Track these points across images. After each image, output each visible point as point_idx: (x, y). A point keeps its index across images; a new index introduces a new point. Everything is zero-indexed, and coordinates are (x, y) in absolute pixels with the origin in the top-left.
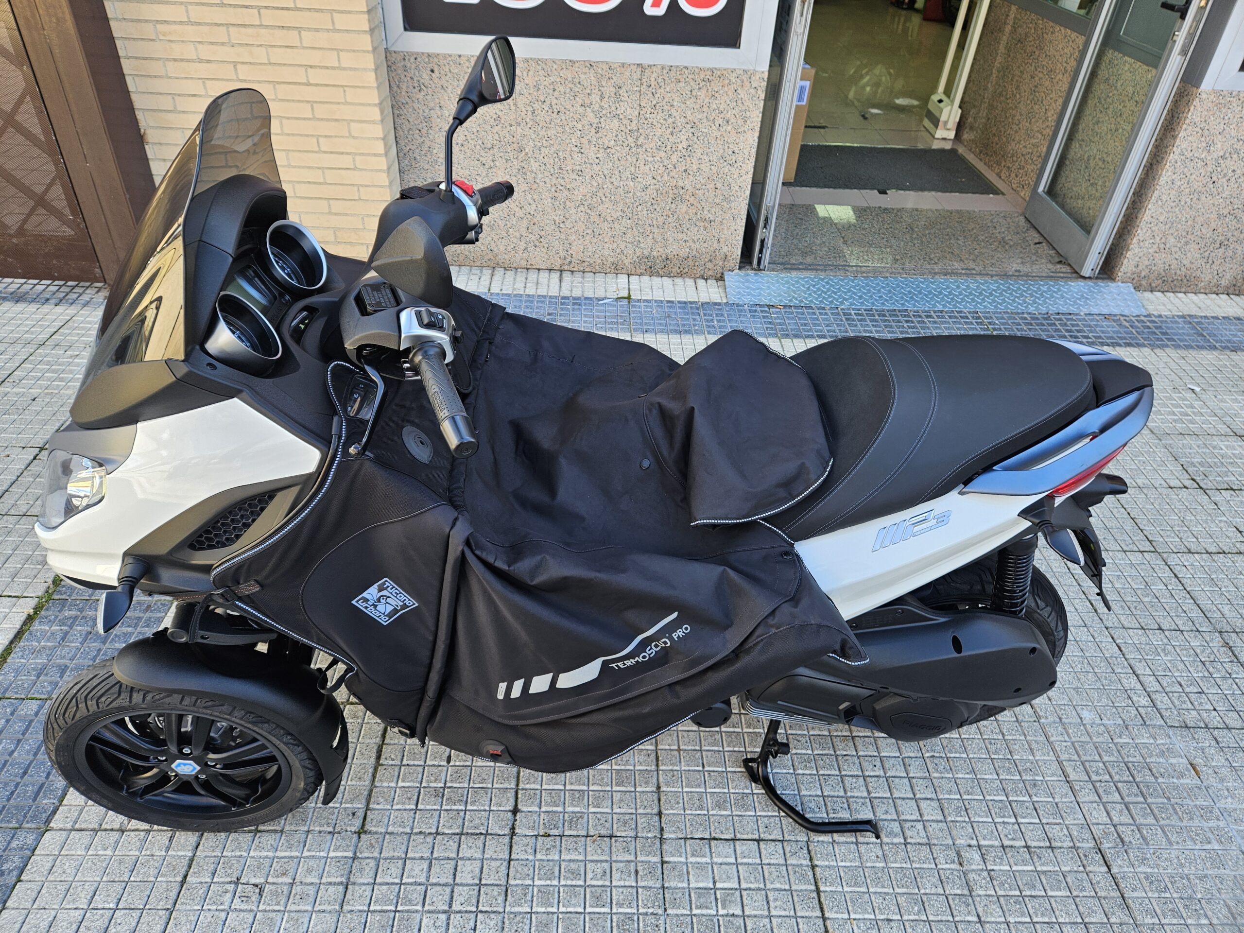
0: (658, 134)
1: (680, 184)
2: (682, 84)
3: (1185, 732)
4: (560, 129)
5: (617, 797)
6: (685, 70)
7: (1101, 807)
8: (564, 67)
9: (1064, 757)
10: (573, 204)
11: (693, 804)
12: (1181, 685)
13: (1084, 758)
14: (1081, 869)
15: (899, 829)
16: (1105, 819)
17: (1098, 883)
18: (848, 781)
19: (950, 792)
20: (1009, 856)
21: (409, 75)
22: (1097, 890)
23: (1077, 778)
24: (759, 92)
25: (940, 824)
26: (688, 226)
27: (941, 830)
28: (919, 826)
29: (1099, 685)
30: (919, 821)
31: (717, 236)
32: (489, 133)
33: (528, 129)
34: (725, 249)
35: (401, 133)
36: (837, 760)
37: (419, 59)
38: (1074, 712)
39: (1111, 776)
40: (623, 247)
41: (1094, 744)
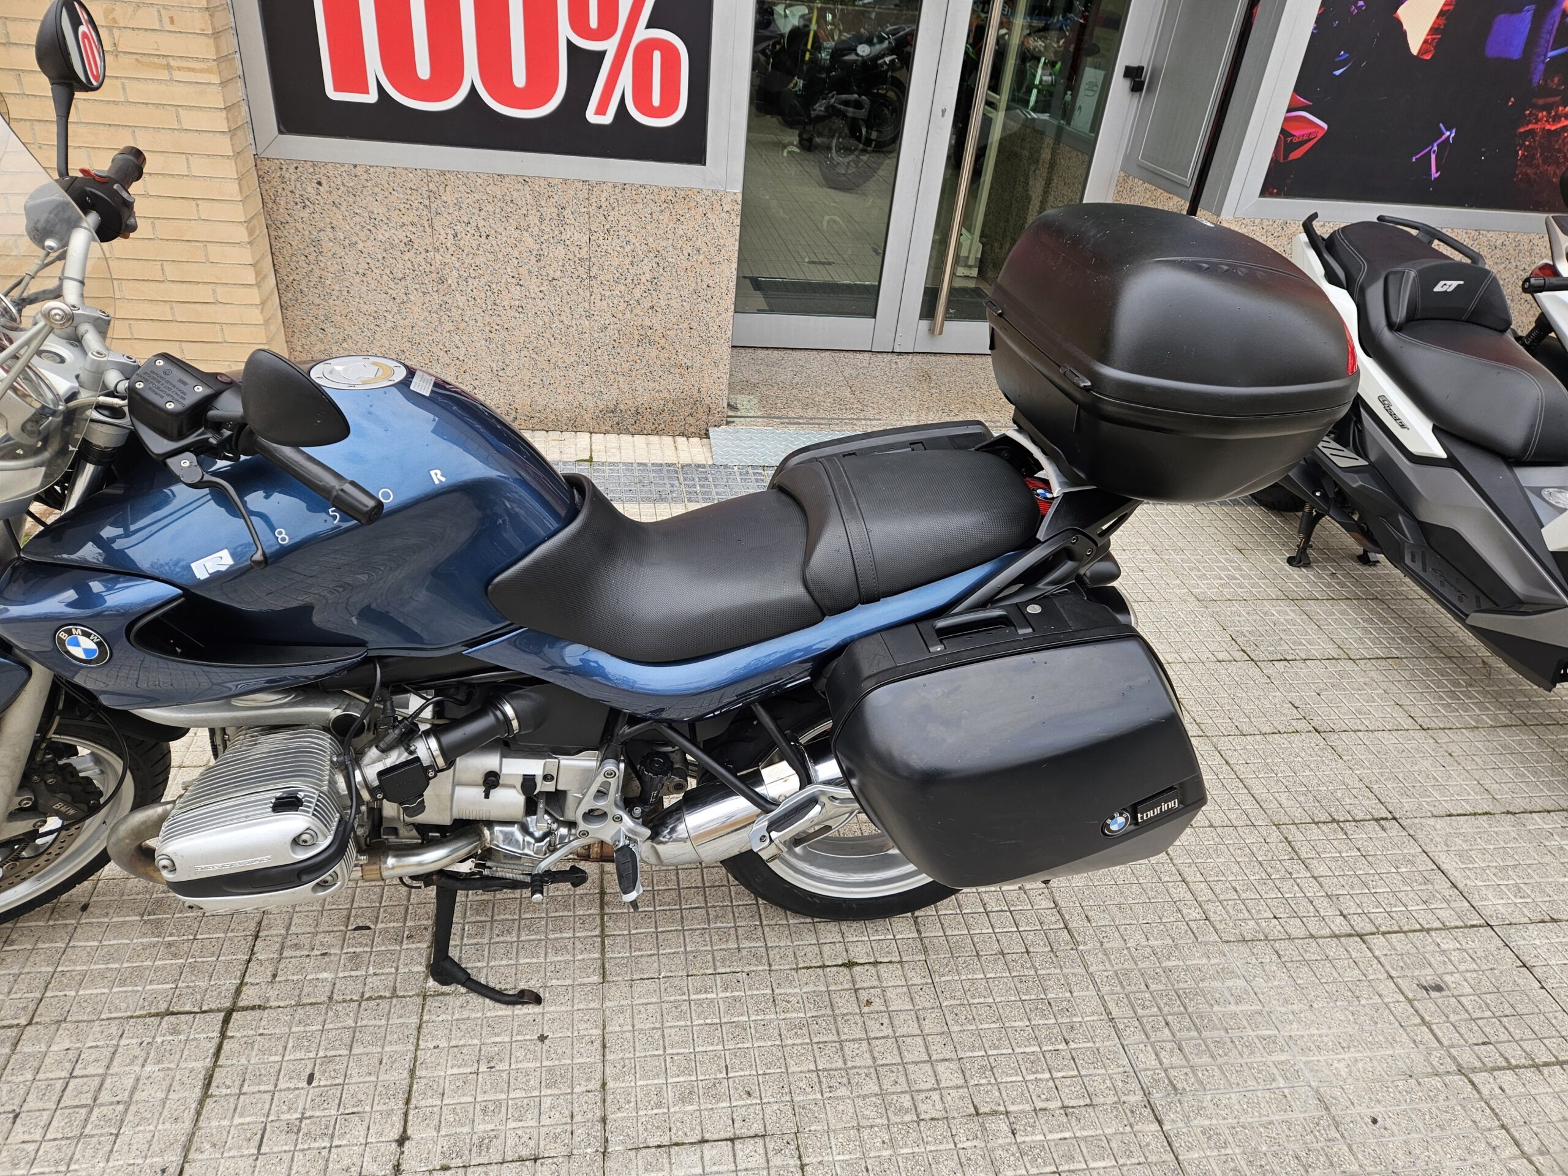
0: (615, 263)
1: (647, 323)
2: (640, 206)
3: (1243, 948)
4: (491, 257)
5: (547, 1103)
6: (641, 189)
7: (1149, 1048)
8: (491, 182)
9: (1105, 990)
10: (514, 346)
11: (649, 1102)
12: (1236, 891)
13: (1128, 989)
14: (1128, 1129)
15: (910, 1103)
16: (1153, 1062)
17: (1148, 1145)
18: (849, 1048)
19: (972, 1048)
20: (1042, 1121)
21: (288, 188)
22: (1147, 1154)
23: (1120, 1014)
24: (733, 216)
25: (961, 1090)
26: (661, 373)
27: (962, 1098)
28: (936, 1096)
29: (1144, 898)
30: (935, 1089)
31: (696, 384)
32: (400, 260)
33: (449, 256)
34: (708, 401)
35: (281, 259)
36: (836, 1022)
37: (300, 169)
38: (1117, 933)
39: (1160, 1009)
40: (581, 399)
41: (1140, 970)
